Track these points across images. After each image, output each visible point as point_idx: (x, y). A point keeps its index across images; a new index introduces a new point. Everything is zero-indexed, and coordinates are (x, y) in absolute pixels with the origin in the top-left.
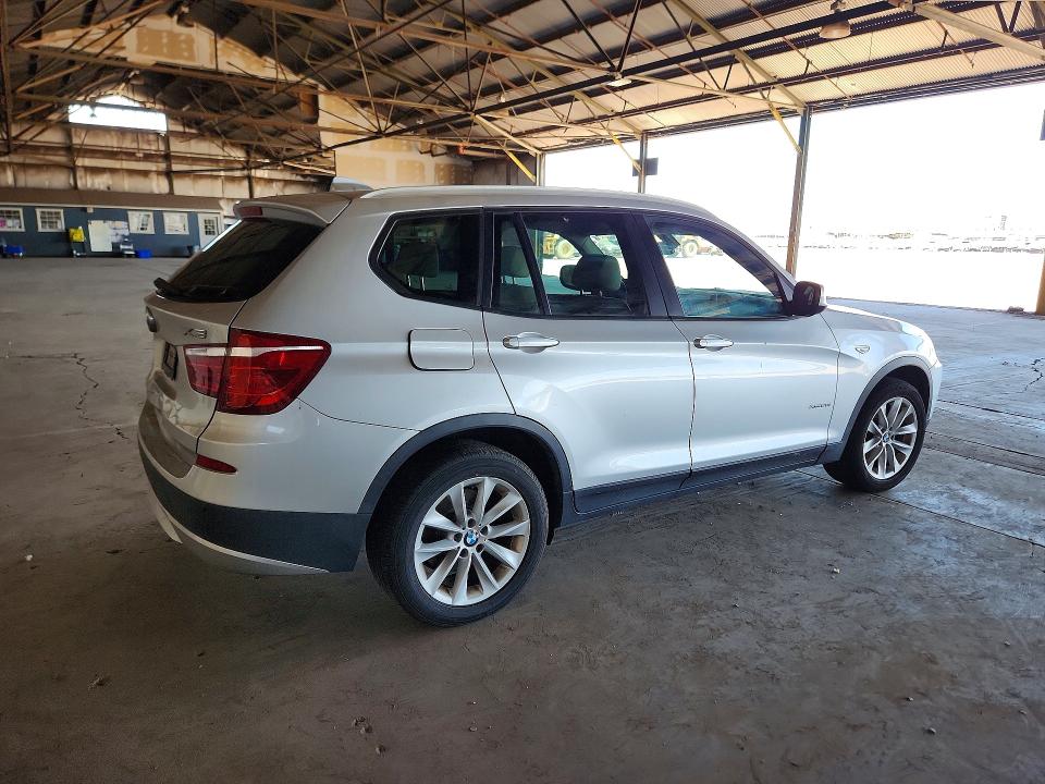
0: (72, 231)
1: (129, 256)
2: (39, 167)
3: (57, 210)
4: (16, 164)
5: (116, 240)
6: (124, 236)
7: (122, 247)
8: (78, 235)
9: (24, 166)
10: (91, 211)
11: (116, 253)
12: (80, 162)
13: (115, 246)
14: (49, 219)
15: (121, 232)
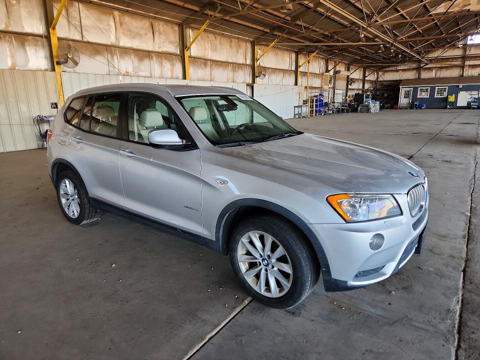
0: (450, 96)
1: (474, 108)
2: (447, 68)
3: (445, 87)
4: (438, 67)
5: (470, 100)
6: (475, 98)
7: (472, 104)
8: (452, 99)
9: (441, 68)
10: (461, 87)
11: (469, 107)
12: (467, 63)
13: (469, 103)
14: (441, 91)
15: (474, 96)
